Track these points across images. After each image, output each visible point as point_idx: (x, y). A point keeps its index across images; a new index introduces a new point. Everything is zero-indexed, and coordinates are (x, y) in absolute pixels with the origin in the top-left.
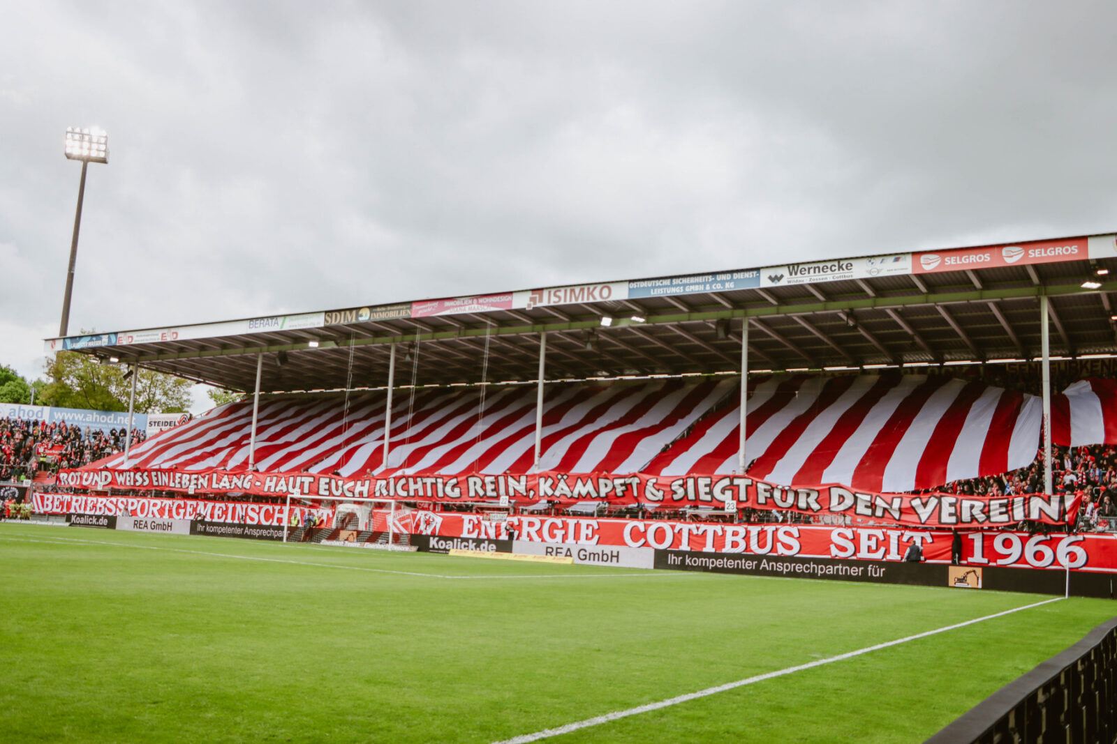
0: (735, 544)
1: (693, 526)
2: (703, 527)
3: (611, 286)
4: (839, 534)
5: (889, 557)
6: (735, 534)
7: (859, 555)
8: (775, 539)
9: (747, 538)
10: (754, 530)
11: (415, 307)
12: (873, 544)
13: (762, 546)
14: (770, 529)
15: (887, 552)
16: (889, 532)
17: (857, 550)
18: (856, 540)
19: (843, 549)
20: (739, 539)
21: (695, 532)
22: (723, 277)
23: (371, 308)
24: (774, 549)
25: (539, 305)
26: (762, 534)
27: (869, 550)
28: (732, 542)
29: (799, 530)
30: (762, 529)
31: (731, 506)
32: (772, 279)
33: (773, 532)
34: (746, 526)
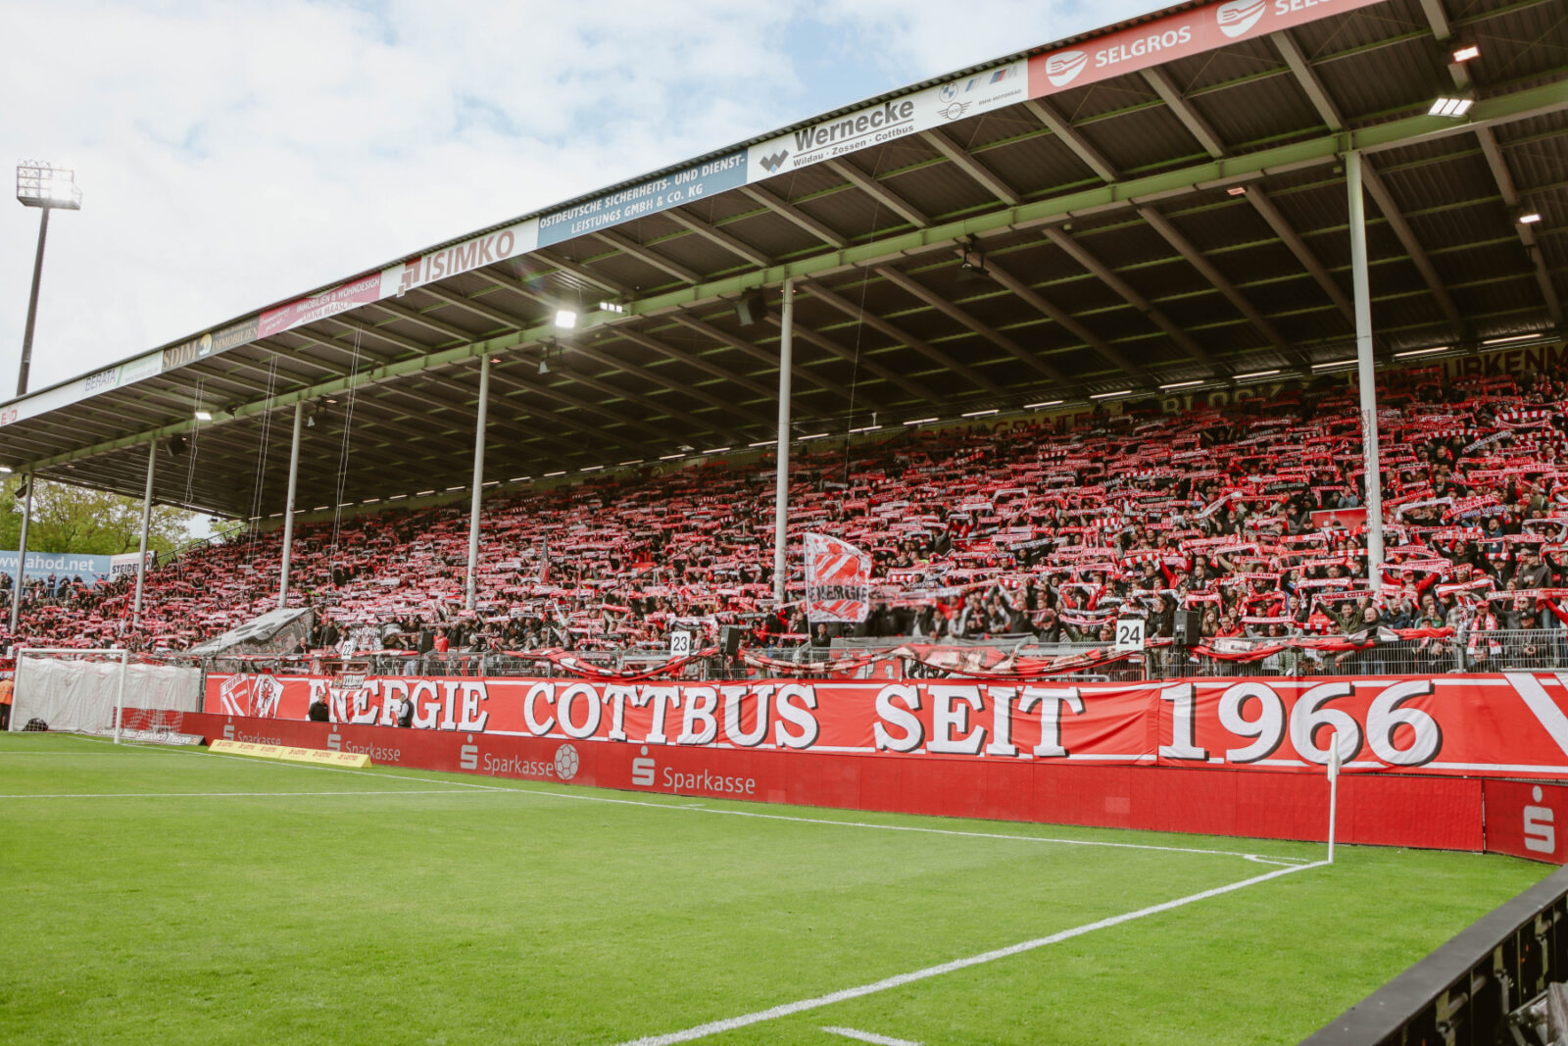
0: (698, 726)
1: (631, 690)
2: (648, 690)
3: (514, 230)
4: (892, 699)
5: (990, 749)
6: (700, 703)
7: (931, 746)
8: (772, 714)
9: (718, 712)
10: (733, 693)
11: (264, 321)
12: (959, 718)
13: (746, 727)
14: (763, 691)
15: (987, 737)
16: (993, 691)
17: (926, 735)
18: (923, 711)
19: (899, 732)
20: (704, 713)
21: (634, 701)
22: (686, 177)
23: (215, 331)
24: (768, 735)
25: (414, 286)
26: (747, 701)
27: (952, 733)
28: (694, 720)
29: (814, 690)
30: (748, 691)
31: (681, 644)
32: (766, 164)
33: (769, 696)
34: (717, 686)
